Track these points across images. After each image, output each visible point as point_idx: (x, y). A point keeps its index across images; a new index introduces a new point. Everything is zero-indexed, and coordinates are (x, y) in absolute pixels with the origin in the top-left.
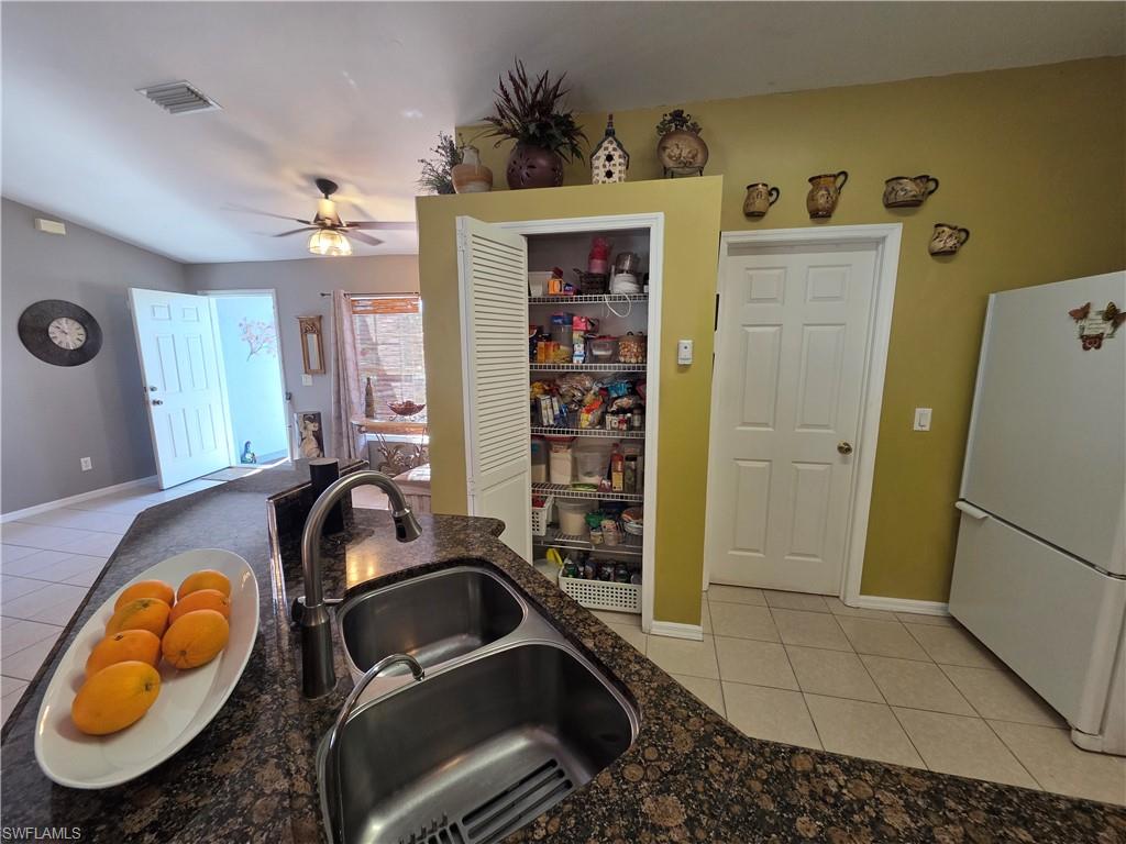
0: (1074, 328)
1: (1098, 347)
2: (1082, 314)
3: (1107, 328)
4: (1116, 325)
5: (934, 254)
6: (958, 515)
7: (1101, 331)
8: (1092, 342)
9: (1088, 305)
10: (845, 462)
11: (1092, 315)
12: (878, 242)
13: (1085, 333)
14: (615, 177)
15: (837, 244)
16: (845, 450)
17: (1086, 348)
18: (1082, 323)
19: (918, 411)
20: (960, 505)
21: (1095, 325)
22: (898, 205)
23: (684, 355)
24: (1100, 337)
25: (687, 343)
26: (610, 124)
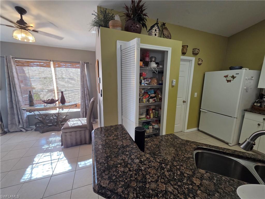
0: (225, 79)
1: (230, 82)
2: (226, 77)
3: (232, 79)
4: (234, 78)
5: (198, 64)
6: (200, 111)
7: (230, 79)
8: (228, 81)
9: (228, 75)
10: (184, 104)
11: (228, 77)
12: (190, 61)
13: (227, 80)
14: (157, 36)
15: (184, 60)
16: (184, 102)
17: (228, 82)
19: (195, 93)
20: (201, 110)
21: (229, 78)
22: (195, 54)
23: (174, 83)
24: (231, 80)
25: (175, 80)
26: (157, 21)
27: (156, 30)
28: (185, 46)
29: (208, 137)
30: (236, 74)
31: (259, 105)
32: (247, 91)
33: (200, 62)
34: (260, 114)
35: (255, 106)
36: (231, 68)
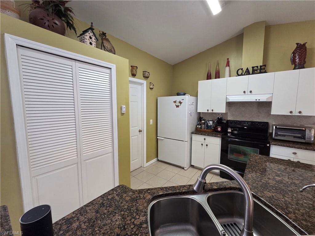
0: (174, 104)
2: (175, 102)
3: (179, 104)
4: (181, 104)
5: (150, 88)
6: (157, 139)
8: (177, 106)
10: (140, 134)
11: (177, 102)
12: (141, 84)
14: (93, 45)
15: (135, 83)
16: (140, 131)
18: (175, 103)
19: (151, 120)
20: (158, 138)
21: (178, 104)
22: (146, 77)
23: (124, 110)
24: (179, 106)
25: (124, 106)
26: (92, 26)
27: (91, 38)
28: (134, 66)
29: (168, 165)
30: (182, 100)
31: (200, 127)
32: (191, 116)
33: (151, 87)
34: (202, 135)
35: (197, 128)
36: (178, 94)
